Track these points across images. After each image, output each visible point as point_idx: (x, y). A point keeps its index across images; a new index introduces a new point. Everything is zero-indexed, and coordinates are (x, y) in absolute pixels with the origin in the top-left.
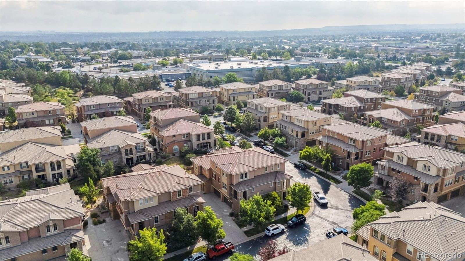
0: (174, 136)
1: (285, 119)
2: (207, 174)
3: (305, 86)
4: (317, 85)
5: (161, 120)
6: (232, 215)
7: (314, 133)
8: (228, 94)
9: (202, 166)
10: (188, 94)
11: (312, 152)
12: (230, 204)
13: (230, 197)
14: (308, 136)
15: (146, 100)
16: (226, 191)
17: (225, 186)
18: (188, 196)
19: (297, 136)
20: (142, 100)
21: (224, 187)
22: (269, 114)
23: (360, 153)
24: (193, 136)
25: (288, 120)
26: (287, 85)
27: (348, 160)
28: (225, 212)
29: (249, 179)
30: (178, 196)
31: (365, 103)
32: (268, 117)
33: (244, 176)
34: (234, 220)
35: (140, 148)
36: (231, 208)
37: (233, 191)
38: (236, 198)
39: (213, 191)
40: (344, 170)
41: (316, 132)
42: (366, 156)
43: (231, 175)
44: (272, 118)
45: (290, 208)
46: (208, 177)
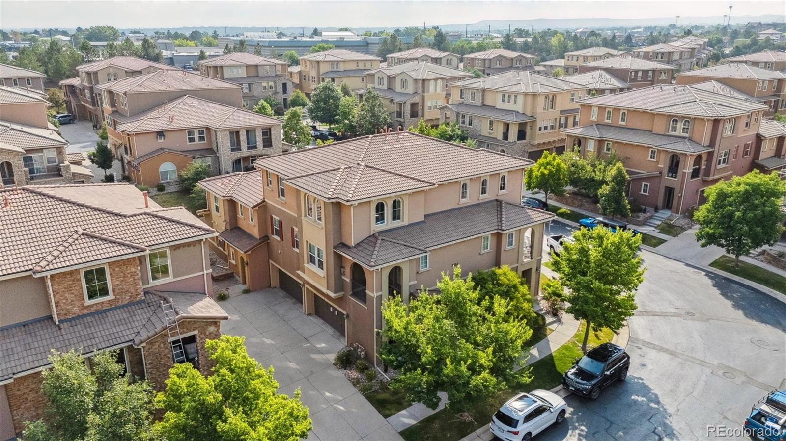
0: (160, 134)
1: (468, 100)
2: (251, 224)
3: (487, 62)
4: (512, 59)
5: (125, 94)
6: (346, 361)
7: (549, 128)
8: (319, 72)
9: (236, 197)
10: (221, 67)
11: (563, 165)
12: (336, 323)
13: (340, 294)
14: (533, 137)
15: (108, 75)
16: (322, 273)
17: (316, 256)
18: (146, 293)
19: (506, 136)
20: (99, 75)
21: (312, 259)
22: (423, 97)
23: (704, 158)
24: (219, 135)
25: (478, 102)
26: (450, 58)
27: (669, 180)
28: (319, 351)
29: (406, 223)
30: (91, 297)
31: (632, 81)
32: (420, 104)
33: (388, 211)
34: (356, 382)
35: (46, 164)
36: (343, 334)
37: (348, 270)
38: (361, 294)
39: (275, 281)
40: (656, 210)
41: (552, 127)
42: (719, 167)
43: (338, 207)
44: (430, 108)
45: (551, 323)
46: (255, 232)
